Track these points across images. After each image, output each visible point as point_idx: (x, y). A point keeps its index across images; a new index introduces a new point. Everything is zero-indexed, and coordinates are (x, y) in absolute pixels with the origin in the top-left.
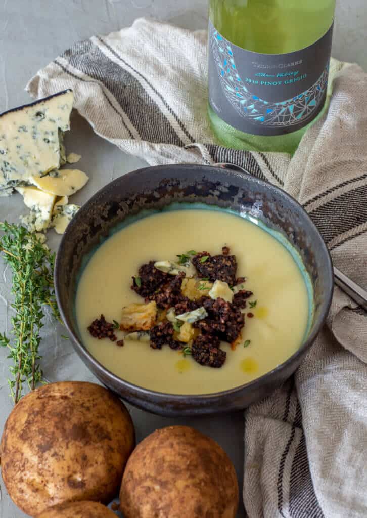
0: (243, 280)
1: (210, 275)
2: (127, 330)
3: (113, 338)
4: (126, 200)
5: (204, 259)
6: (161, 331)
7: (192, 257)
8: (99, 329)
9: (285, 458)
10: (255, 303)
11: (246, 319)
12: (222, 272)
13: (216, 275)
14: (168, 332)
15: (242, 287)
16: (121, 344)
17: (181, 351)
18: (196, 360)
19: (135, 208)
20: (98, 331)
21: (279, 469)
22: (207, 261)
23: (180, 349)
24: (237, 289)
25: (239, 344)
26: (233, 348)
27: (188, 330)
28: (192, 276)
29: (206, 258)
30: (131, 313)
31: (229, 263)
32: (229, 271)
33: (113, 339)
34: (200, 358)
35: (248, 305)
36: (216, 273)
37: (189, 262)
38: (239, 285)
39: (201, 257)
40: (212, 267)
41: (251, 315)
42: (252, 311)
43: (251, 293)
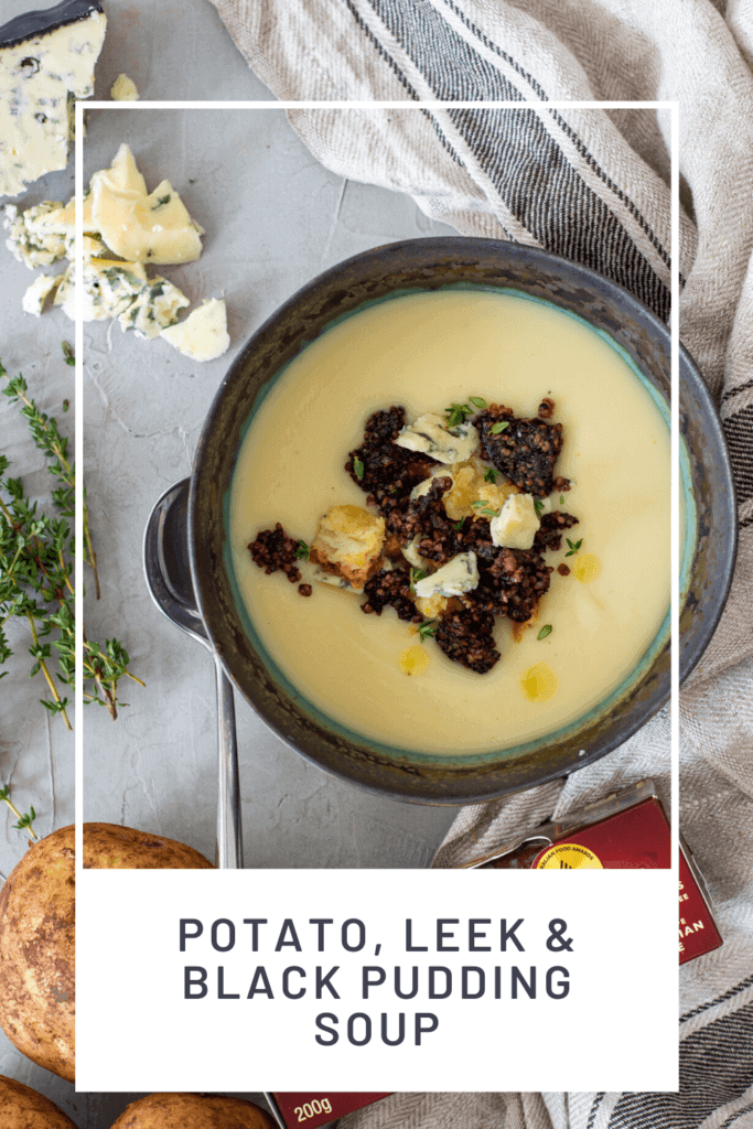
0: (565, 485)
1: (504, 464)
2: (323, 565)
3: (293, 575)
5: (500, 426)
6: (385, 589)
7: (477, 412)
8: (270, 552)
10: (579, 545)
11: (555, 577)
12: (529, 466)
13: (515, 469)
14: (398, 593)
15: (562, 501)
16: (305, 591)
17: (417, 626)
18: (444, 649)
20: (268, 556)
22: (504, 432)
23: (415, 622)
24: (549, 505)
25: (530, 626)
26: (516, 635)
27: (436, 603)
28: (468, 457)
29: (505, 424)
30: (332, 534)
31: (546, 447)
32: (542, 465)
33: (293, 578)
34: (450, 648)
35: (565, 548)
36: (515, 464)
37: (468, 428)
38: (556, 495)
39: (494, 421)
40: (511, 448)
41: (564, 570)
42: (569, 562)
43: (575, 521)
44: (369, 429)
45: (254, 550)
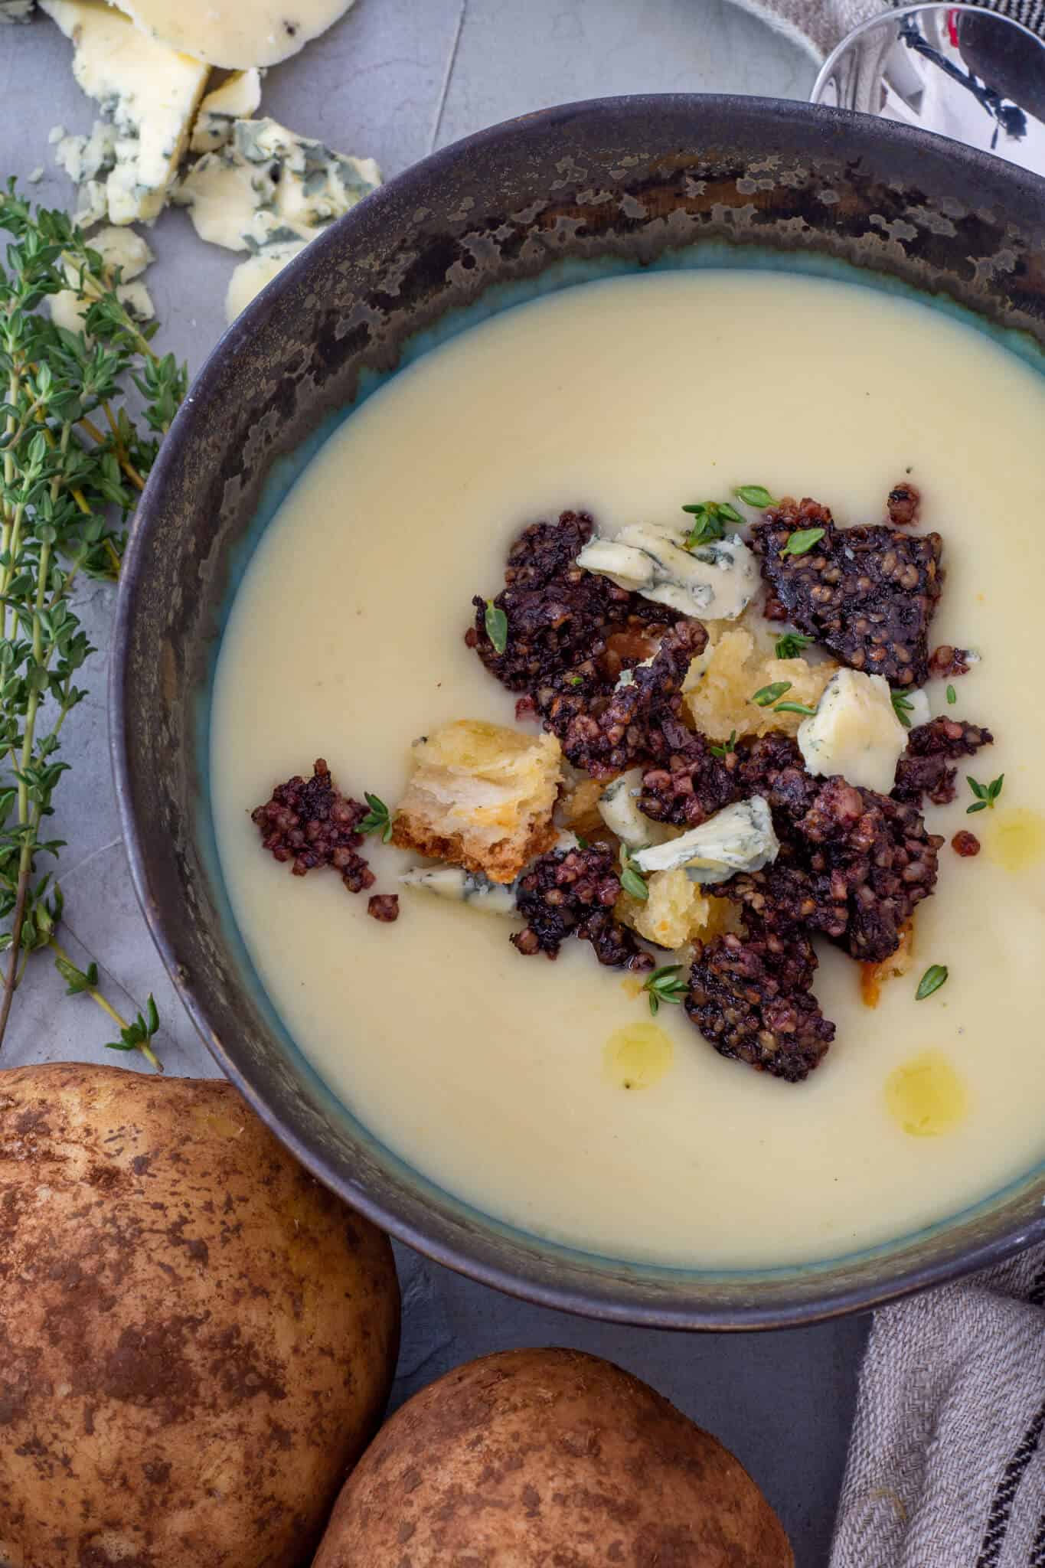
0: (957, 662)
1: (817, 620)
2: (422, 847)
3: (356, 876)
4: (493, 223)
5: (802, 541)
6: (565, 888)
7: (752, 516)
8: (303, 825)
9: (1016, 1480)
10: (996, 789)
11: (946, 855)
12: (875, 619)
13: (844, 627)
14: (595, 899)
15: (952, 698)
16: (385, 910)
17: (642, 978)
18: (703, 1029)
19: (528, 252)
20: (298, 835)
21: (984, 1532)
22: (815, 550)
23: (638, 968)
24: (923, 706)
25: (897, 973)
26: (868, 991)
27: (683, 909)
28: (737, 611)
29: (815, 535)
30: (442, 774)
31: (910, 577)
32: (904, 614)
33: (356, 881)
34: (718, 1027)
35: (966, 796)
36: (843, 618)
37: (734, 546)
38: (938, 686)
39: (792, 528)
40: (833, 586)
41: (967, 845)
42: (975, 825)
43: (986, 738)
44: (515, 562)
45: (266, 822)
